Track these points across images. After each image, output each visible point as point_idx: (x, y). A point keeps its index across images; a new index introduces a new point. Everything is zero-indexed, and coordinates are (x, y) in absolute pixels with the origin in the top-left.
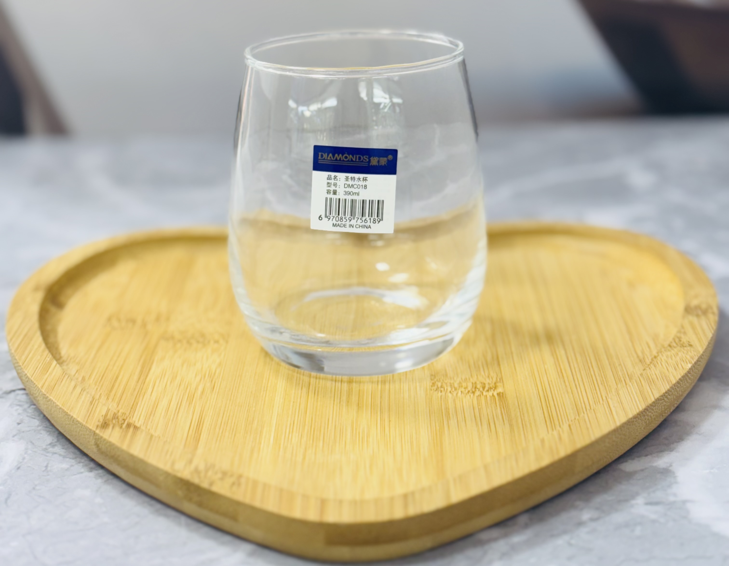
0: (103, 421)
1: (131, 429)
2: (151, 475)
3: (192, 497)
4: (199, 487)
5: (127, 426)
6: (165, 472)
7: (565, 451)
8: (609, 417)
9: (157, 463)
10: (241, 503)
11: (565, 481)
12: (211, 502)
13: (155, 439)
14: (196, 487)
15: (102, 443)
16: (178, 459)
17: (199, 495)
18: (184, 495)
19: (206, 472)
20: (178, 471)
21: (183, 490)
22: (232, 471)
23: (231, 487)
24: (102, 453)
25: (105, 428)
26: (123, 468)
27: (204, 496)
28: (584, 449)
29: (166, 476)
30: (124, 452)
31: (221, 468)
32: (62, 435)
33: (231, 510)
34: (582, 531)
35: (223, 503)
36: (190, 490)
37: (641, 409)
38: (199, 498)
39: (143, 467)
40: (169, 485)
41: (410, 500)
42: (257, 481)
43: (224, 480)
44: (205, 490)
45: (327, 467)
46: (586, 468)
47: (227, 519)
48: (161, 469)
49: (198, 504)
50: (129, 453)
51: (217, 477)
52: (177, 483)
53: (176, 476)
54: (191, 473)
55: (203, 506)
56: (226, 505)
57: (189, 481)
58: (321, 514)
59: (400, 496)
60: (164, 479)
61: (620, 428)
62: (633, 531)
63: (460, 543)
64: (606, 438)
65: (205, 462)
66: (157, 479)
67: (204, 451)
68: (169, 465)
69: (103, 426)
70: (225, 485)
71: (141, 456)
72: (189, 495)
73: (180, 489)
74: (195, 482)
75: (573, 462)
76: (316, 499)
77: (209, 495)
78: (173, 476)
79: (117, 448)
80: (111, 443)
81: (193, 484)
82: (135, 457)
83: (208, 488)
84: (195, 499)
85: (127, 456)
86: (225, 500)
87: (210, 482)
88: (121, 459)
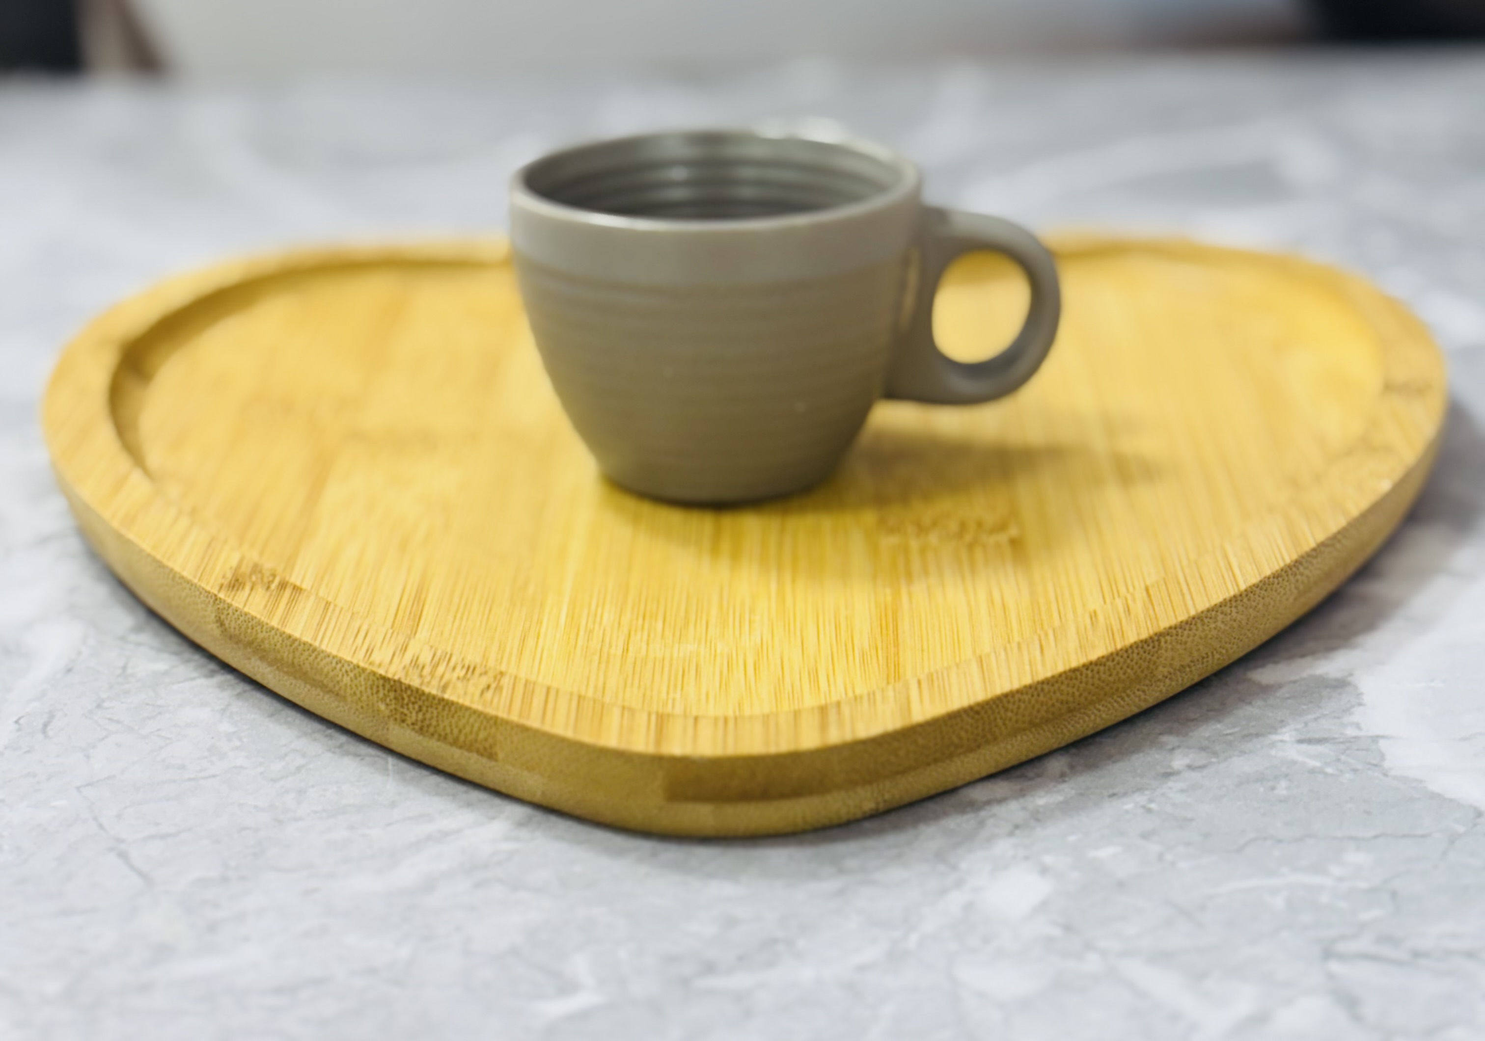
0: (232, 577)
1: (288, 591)
2: (327, 675)
3: (406, 715)
4: (420, 692)
5: (280, 587)
6: (354, 666)
7: (1138, 634)
8: (1226, 576)
9: (339, 650)
10: (502, 720)
11: (1138, 693)
12: (443, 721)
13: (334, 610)
14: (414, 692)
15: (229, 616)
16: (378, 645)
17: (420, 710)
18: (391, 711)
19: (433, 666)
20: (380, 665)
21: (388, 700)
22: (486, 666)
23: (482, 693)
24: (231, 637)
25: (235, 588)
26: (270, 664)
27: (430, 710)
28: (1174, 632)
29: (355, 675)
30: (273, 632)
31: (463, 659)
32: (152, 614)
33: (482, 735)
34: (1171, 788)
35: (468, 722)
36: (403, 699)
37: (1288, 561)
38: (420, 716)
39: (311, 659)
40: (361, 692)
41: (832, 717)
42: (534, 683)
43: (468, 680)
44: (431, 699)
45: (671, 665)
46: (1179, 670)
47: (474, 756)
48: (346, 661)
49: (417, 727)
50: (284, 633)
51: (455, 675)
52: (378, 687)
53: (374, 674)
54: (404, 668)
55: (427, 731)
56: (473, 726)
57: (400, 682)
58: (658, 741)
59: (813, 709)
60: (352, 680)
61: (1247, 595)
62: (1273, 788)
63: (931, 805)
64: (1217, 611)
65: (433, 650)
66: (338, 682)
67: (431, 635)
68: (361, 654)
69: (232, 585)
70: (471, 689)
71: (307, 638)
72: (401, 710)
73: (383, 700)
74: (412, 683)
75: (1153, 656)
76: (649, 714)
77: (440, 708)
78: (369, 673)
79: (260, 624)
80: (248, 616)
81: (409, 687)
82: (296, 640)
83: (437, 695)
84: (413, 717)
85: (280, 639)
86: (470, 716)
87: (442, 683)
88: (267, 646)
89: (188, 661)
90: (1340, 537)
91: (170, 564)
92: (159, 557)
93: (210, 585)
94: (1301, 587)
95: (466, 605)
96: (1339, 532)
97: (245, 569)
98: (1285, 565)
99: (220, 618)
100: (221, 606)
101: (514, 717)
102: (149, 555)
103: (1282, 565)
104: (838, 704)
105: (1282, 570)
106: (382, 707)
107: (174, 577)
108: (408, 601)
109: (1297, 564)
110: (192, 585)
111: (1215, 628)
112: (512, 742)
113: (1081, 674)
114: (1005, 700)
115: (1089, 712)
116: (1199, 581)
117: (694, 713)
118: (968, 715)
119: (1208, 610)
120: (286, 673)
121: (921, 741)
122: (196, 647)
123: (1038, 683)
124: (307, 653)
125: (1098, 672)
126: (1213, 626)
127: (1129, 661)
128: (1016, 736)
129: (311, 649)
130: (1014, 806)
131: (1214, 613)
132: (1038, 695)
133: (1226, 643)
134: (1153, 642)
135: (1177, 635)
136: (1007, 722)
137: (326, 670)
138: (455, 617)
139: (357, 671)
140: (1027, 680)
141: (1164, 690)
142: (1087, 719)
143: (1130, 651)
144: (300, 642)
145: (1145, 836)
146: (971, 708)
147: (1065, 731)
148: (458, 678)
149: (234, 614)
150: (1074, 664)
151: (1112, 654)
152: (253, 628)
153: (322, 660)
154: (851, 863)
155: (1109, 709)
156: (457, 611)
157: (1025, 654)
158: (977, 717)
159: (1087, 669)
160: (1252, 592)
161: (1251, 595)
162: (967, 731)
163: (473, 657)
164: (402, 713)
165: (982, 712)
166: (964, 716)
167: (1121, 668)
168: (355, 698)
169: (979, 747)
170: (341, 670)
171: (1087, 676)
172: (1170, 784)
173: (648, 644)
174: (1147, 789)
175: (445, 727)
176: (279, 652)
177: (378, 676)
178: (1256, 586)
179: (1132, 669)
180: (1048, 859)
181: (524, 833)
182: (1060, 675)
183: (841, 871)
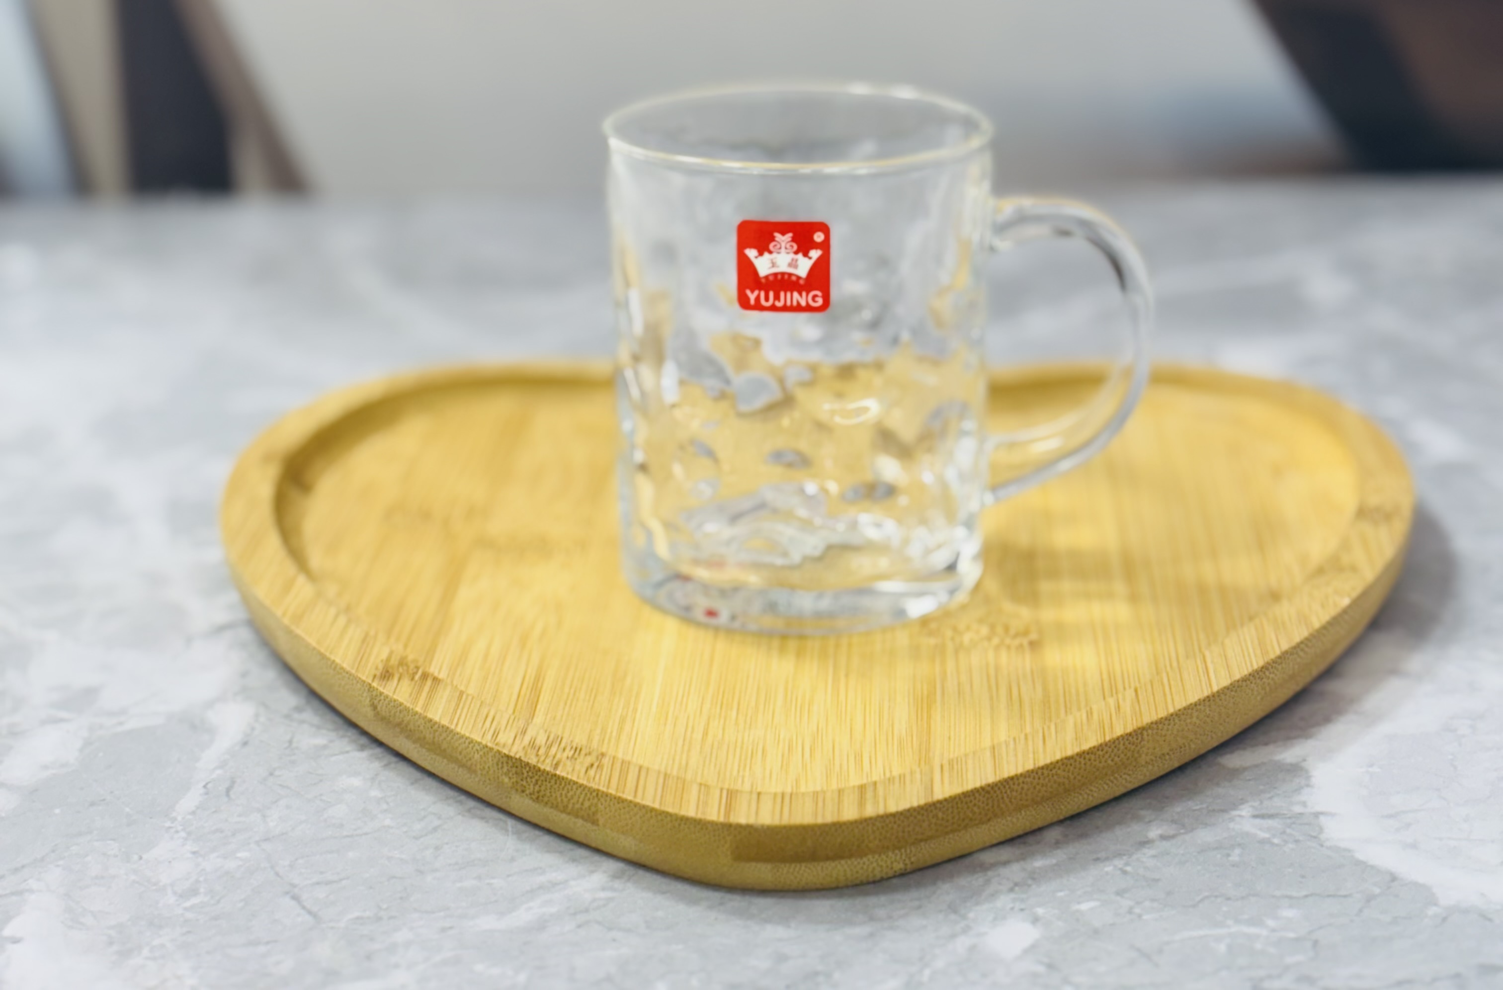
0: (384, 668)
1: (429, 682)
2: (461, 753)
3: (525, 787)
4: (536, 768)
5: (423, 678)
6: (483, 746)
7: (1124, 728)
8: (1202, 678)
9: (470, 733)
10: (603, 792)
11: (1124, 776)
12: (555, 792)
13: (467, 698)
14: (532, 769)
15: (381, 703)
16: (503, 728)
17: (537, 781)
18: (513, 783)
19: (548, 748)
20: (504, 746)
21: (511, 775)
22: (590, 748)
23: (586, 771)
24: (383, 719)
25: (386, 678)
26: (414, 742)
27: (544, 783)
28: (1155, 726)
29: (484, 753)
30: (417, 717)
31: (572, 742)
32: (313, 694)
33: (587, 804)
34: (1144, 854)
35: (575, 794)
36: (523, 774)
37: (1255, 667)
38: (537, 788)
39: (449, 738)
40: (489, 767)
41: (869, 794)
42: (629, 763)
43: (576, 759)
44: (545, 775)
45: (742, 748)
46: (1160, 758)
47: (580, 822)
48: (476, 742)
49: (534, 797)
50: (426, 717)
51: (565, 755)
52: (502, 763)
53: (499, 752)
54: (524, 748)
55: (542, 801)
56: (579, 797)
57: (520, 760)
58: (728, 812)
59: (854, 787)
60: (481, 757)
61: (1219, 696)
62: (1228, 855)
63: (949, 867)
64: (1192, 709)
65: (548, 732)
66: (470, 759)
67: (546, 719)
68: (489, 736)
69: (383, 676)
70: (577, 767)
71: (445, 722)
72: (522, 782)
73: (506, 774)
74: (530, 761)
75: (1137, 746)
76: (722, 790)
77: (553, 782)
78: (496, 752)
79: (407, 709)
80: (396, 703)
81: (528, 764)
82: (436, 723)
83: (550, 771)
84: (530, 788)
85: (423, 722)
86: (577, 789)
87: (554, 762)
88: (411, 726)
89: (343, 736)
90: (1302, 646)
91: (332, 657)
92: (322, 650)
93: (365, 675)
94: (1268, 689)
95: (574, 694)
96: (1302, 642)
97: (394, 661)
98: (1253, 671)
99: (373, 703)
100: (374, 693)
101: (612, 791)
102: (314, 649)
103: (1250, 670)
104: (875, 783)
105: (1250, 675)
106: (506, 780)
107: (335, 668)
108: (527, 688)
109: (1263, 670)
110: (350, 675)
111: (1190, 723)
112: (611, 811)
113: (1075, 761)
114: (1011, 783)
115: (1083, 792)
116: (1180, 684)
117: (759, 790)
118: (980, 795)
119: (1185, 709)
120: (429, 750)
121: (940, 815)
122: (352, 725)
123: (1039, 768)
124: (444, 735)
125: (1090, 760)
126: (1189, 721)
127: (1116, 750)
128: (1020, 812)
129: (448, 732)
130: (1015, 867)
131: (1190, 711)
132: (1039, 778)
133: (1201, 735)
134: (1137, 735)
135: (1158, 729)
136: (1013, 800)
137: (460, 749)
138: (566, 704)
139: (486, 750)
140: (1030, 766)
141: (1148, 774)
142: (1081, 797)
143: (1117, 742)
144: (439, 725)
145: (1120, 893)
146: (982, 788)
147: (1062, 807)
148: (568, 758)
149: (385, 700)
150: (1069, 753)
151: (1101, 745)
152: (400, 712)
153: (457, 740)
154: (881, 913)
155: (1099, 790)
156: (567, 698)
157: (1030, 743)
158: (987, 795)
159: (1080, 757)
160: (1223, 693)
161: (1223, 697)
162: (979, 808)
163: (580, 739)
164: (522, 785)
165: (992, 792)
166: (977, 795)
167: (1110, 757)
168: (484, 772)
169: (989, 820)
170: (472, 749)
171: (1080, 763)
172: (1145, 850)
173: (724, 729)
174: (1124, 855)
175: (556, 797)
176: (422, 732)
177: (503, 755)
178: (1227, 688)
179: (1119, 757)
180: (1040, 911)
181: (617, 884)
182: (1057, 762)
183: (872, 919)
